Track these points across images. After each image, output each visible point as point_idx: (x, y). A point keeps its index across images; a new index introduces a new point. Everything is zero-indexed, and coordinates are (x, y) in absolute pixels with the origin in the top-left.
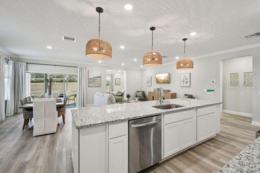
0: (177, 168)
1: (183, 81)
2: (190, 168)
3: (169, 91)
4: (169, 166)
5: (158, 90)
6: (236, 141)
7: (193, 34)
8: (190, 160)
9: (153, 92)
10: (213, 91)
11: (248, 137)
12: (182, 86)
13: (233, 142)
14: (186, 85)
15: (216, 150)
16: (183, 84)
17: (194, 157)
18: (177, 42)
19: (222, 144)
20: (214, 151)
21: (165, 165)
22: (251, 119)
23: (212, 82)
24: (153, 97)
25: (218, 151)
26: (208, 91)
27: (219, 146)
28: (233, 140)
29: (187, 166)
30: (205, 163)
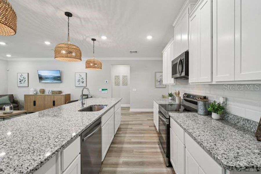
0: (113, 164)
1: (79, 81)
2: (121, 157)
3: (60, 92)
4: (106, 167)
5: (43, 91)
6: (131, 124)
7: (104, 38)
8: (116, 151)
9: (33, 95)
10: (107, 90)
11: (134, 119)
12: (77, 86)
13: (129, 126)
14: (82, 85)
15: (125, 135)
16: (79, 84)
17: (117, 147)
18: (85, 40)
19: (125, 129)
20: (125, 136)
21: (102, 169)
22: (129, 108)
23: (105, 82)
24: (35, 102)
25: (127, 135)
26: (103, 90)
27: (125, 132)
28: (128, 124)
29: (118, 157)
30: (126, 148)
